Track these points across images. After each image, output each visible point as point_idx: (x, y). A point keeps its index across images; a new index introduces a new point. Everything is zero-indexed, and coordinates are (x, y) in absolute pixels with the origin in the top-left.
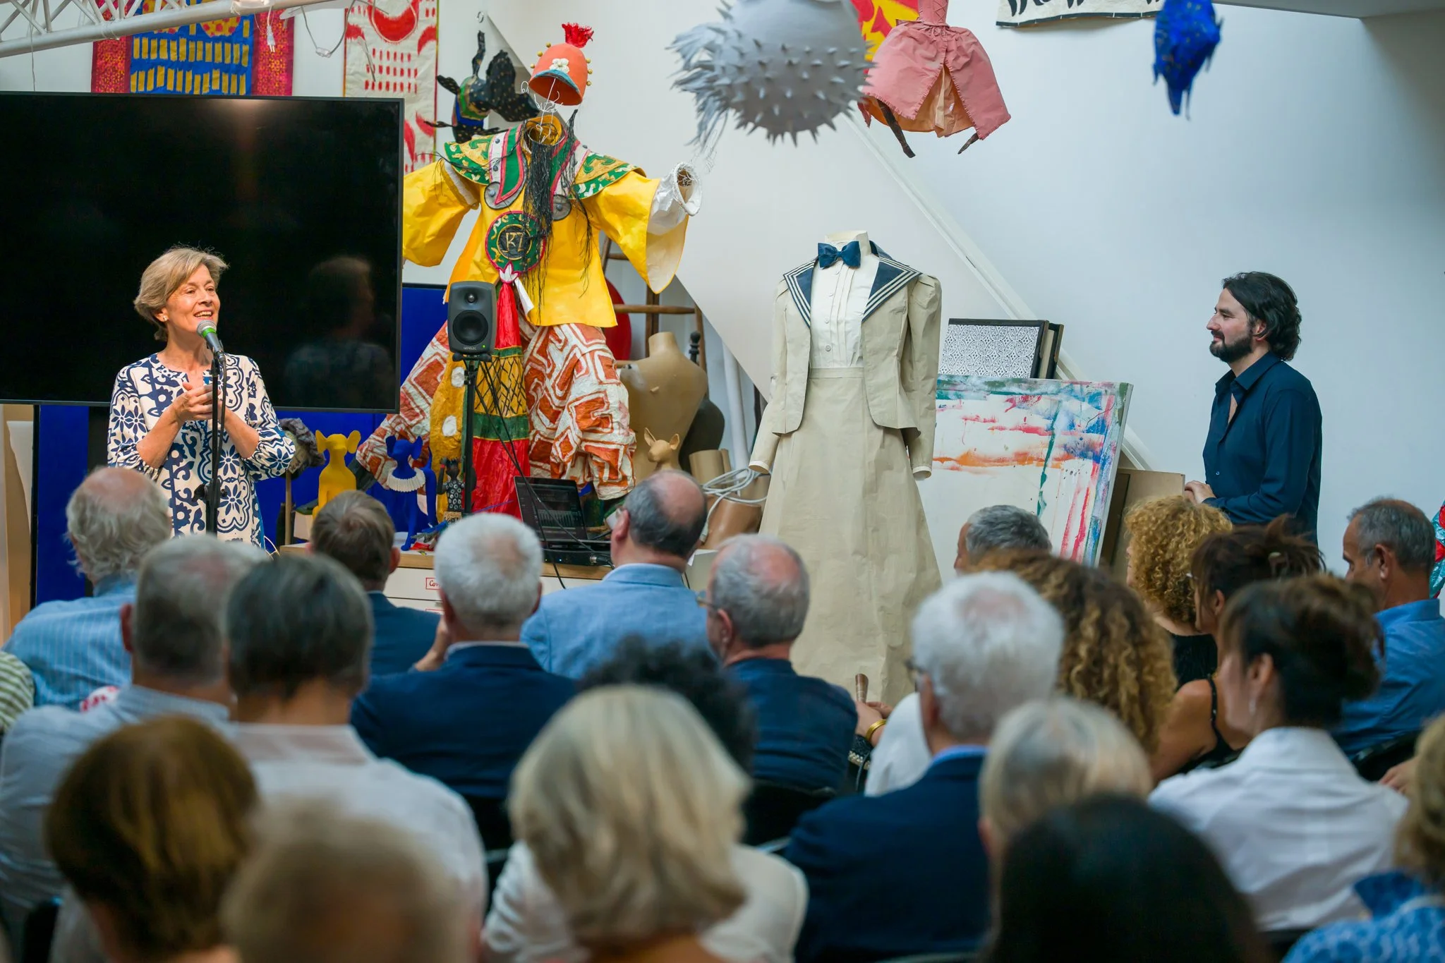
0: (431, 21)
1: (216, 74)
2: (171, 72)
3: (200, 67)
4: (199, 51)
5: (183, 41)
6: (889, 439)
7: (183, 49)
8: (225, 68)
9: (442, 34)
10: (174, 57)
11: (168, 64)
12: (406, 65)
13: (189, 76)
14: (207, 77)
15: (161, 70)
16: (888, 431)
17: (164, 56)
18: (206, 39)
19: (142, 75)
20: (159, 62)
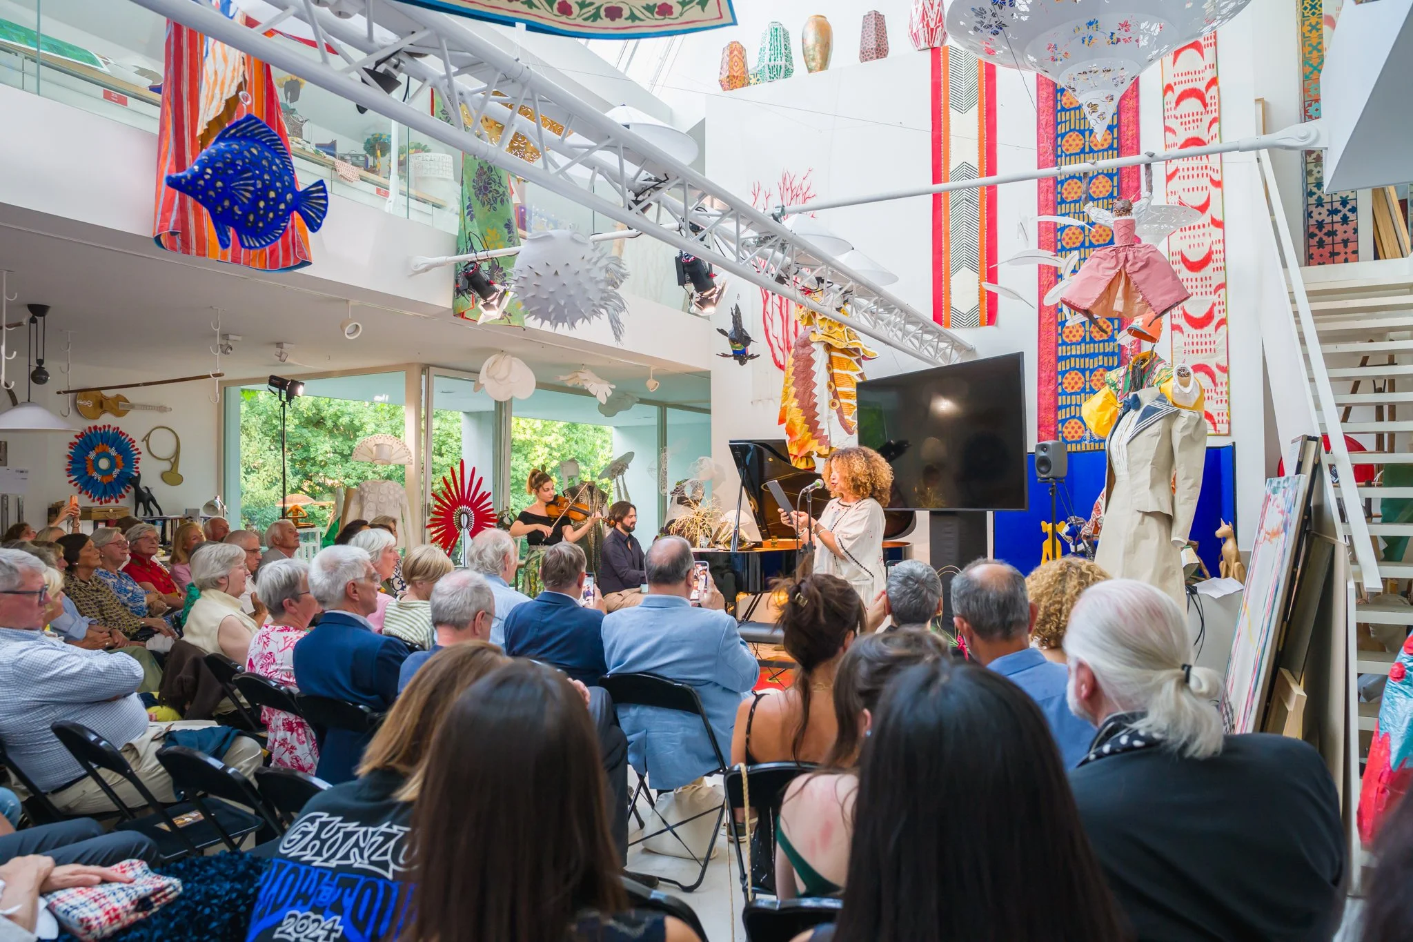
0: (1223, 315)
1: (1101, 357)
2: (1077, 360)
3: (1093, 355)
4: (1090, 348)
5: (1083, 345)
6: (1147, 519)
7: (1083, 348)
8: (1105, 354)
9: (1229, 321)
10: (1079, 353)
11: (1076, 356)
12: (1208, 339)
13: (1087, 360)
14: (1096, 359)
15: (1073, 360)
16: (1146, 514)
17: (1074, 353)
18: (1095, 342)
19: (1063, 363)
20: (1072, 356)
